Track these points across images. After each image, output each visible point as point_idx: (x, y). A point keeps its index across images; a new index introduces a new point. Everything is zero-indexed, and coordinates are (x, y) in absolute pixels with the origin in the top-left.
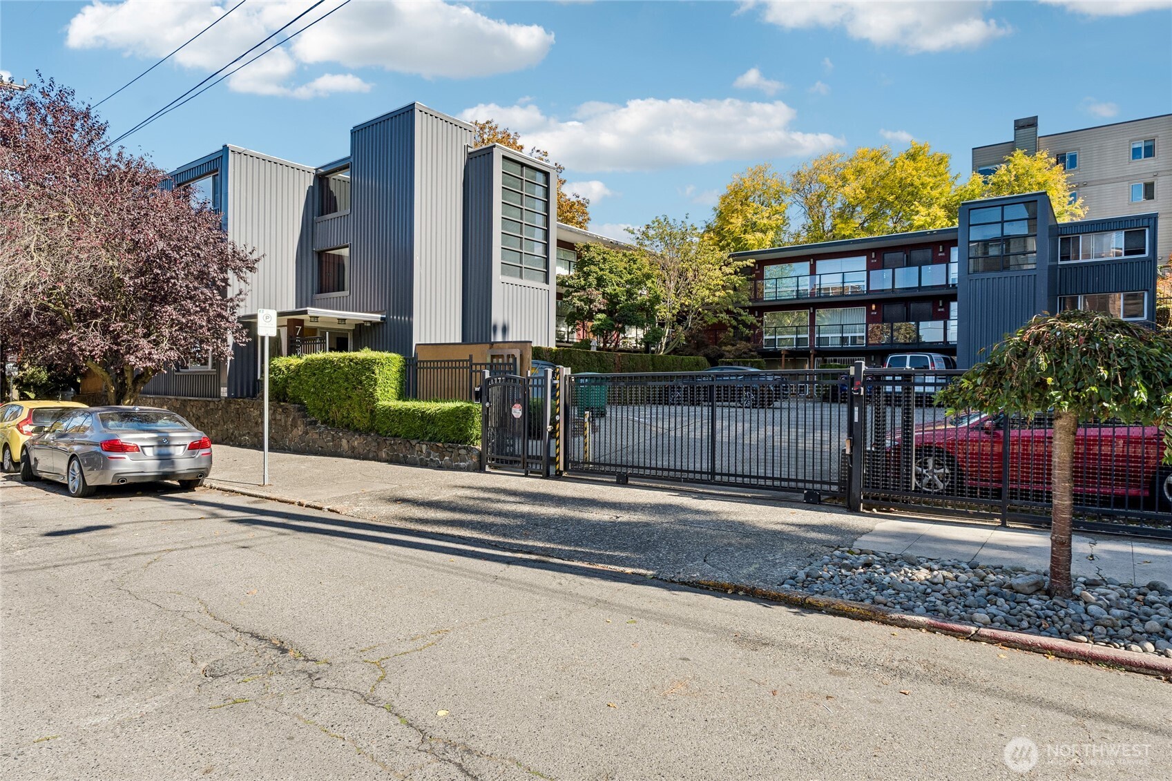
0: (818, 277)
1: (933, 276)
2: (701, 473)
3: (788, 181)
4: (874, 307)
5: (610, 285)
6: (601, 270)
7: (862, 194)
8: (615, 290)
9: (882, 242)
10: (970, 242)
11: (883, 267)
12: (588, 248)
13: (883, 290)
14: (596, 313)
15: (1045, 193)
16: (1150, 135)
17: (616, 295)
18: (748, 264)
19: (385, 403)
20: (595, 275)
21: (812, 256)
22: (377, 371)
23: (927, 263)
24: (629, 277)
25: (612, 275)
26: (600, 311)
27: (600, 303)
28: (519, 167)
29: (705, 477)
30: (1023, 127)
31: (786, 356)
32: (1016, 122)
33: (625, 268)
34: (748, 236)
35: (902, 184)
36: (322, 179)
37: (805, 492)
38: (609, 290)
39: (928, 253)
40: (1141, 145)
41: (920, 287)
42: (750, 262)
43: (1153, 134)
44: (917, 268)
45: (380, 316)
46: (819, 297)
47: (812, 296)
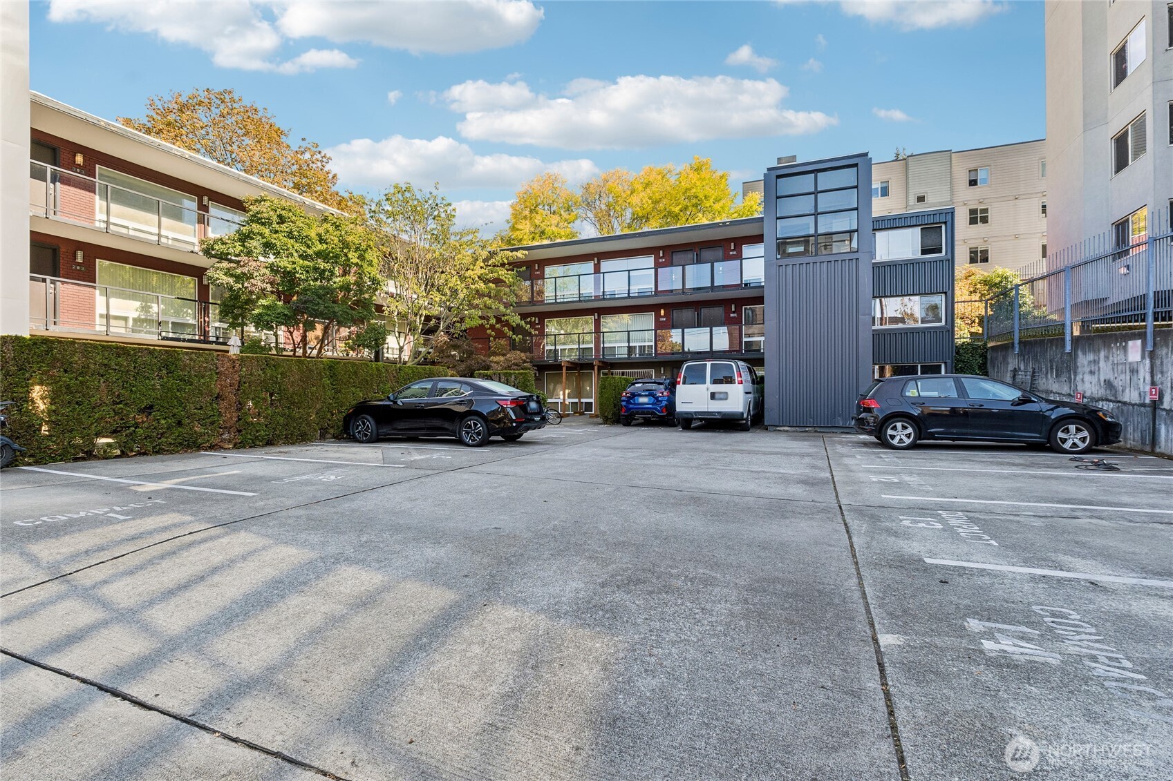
0: (602, 276)
1: (725, 274)
3: (578, 192)
4: (662, 312)
5: (285, 254)
6: (274, 232)
7: (648, 206)
8: (293, 263)
10: (777, 218)
11: (672, 265)
13: (672, 291)
15: (866, 154)
16: (885, 178)
17: (295, 272)
18: (520, 255)
21: (596, 254)
23: (719, 261)
24: (323, 247)
25: (293, 241)
27: (264, 281)
31: (568, 369)
33: (319, 235)
35: (689, 196)
38: (282, 262)
39: (720, 251)
40: (878, 185)
41: (713, 287)
42: (521, 253)
43: (887, 176)
44: (708, 266)
46: (604, 299)
47: (597, 298)
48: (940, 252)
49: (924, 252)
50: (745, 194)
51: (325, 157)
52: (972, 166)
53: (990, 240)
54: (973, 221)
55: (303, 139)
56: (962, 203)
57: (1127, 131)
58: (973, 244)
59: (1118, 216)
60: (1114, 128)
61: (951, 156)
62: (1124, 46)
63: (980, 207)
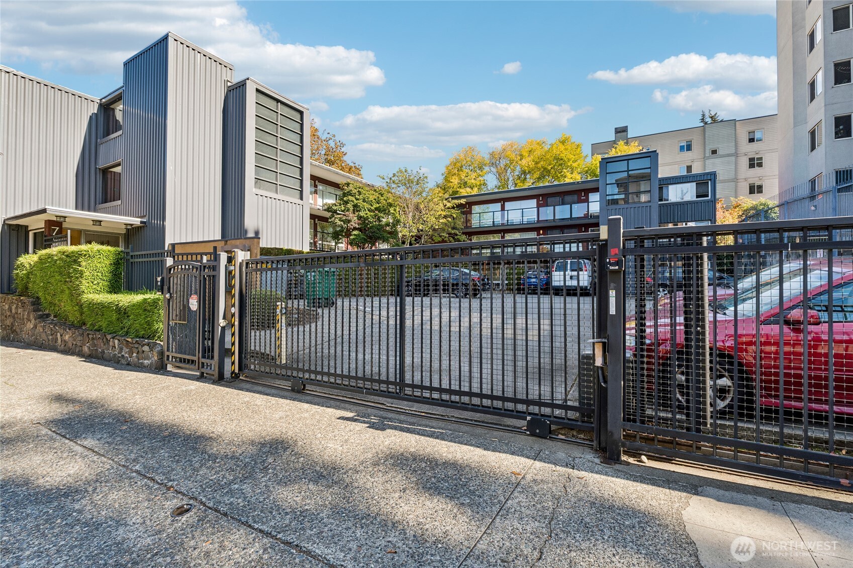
0: (506, 212)
1: (579, 210)
2: (387, 382)
3: (487, 157)
4: (541, 232)
5: (363, 210)
6: (357, 199)
7: (532, 165)
8: (367, 214)
9: (547, 189)
10: (607, 184)
11: (547, 206)
12: (348, 184)
13: (547, 220)
14: (353, 230)
15: (656, 151)
16: (689, 138)
17: (367, 218)
18: (462, 202)
19: (91, 296)
20: (352, 204)
21: (502, 199)
22: (84, 264)
23: (575, 203)
24: (378, 205)
25: (365, 203)
26: (355, 229)
27: (355, 223)
28: (275, 103)
29: (392, 388)
30: (620, 132)
32: (616, 129)
33: (375, 199)
34: (461, 190)
35: (557, 159)
36: (106, 108)
37: (529, 418)
38: (362, 214)
39: (575, 197)
40: (684, 144)
41: (571, 218)
42: (463, 201)
43: (691, 138)
44: (569, 206)
45: (139, 220)
46: (508, 225)
47: (503, 225)
48: (707, 196)
49: (698, 197)
50: (592, 155)
51: (342, 144)
52: (751, 129)
53: (764, 178)
54: (752, 166)
55: (328, 133)
56: (743, 154)
57: (815, 129)
58: (751, 181)
59: (811, 176)
60: (810, 127)
61: (735, 124)
62: (814, 81)
63: (756, 156)
